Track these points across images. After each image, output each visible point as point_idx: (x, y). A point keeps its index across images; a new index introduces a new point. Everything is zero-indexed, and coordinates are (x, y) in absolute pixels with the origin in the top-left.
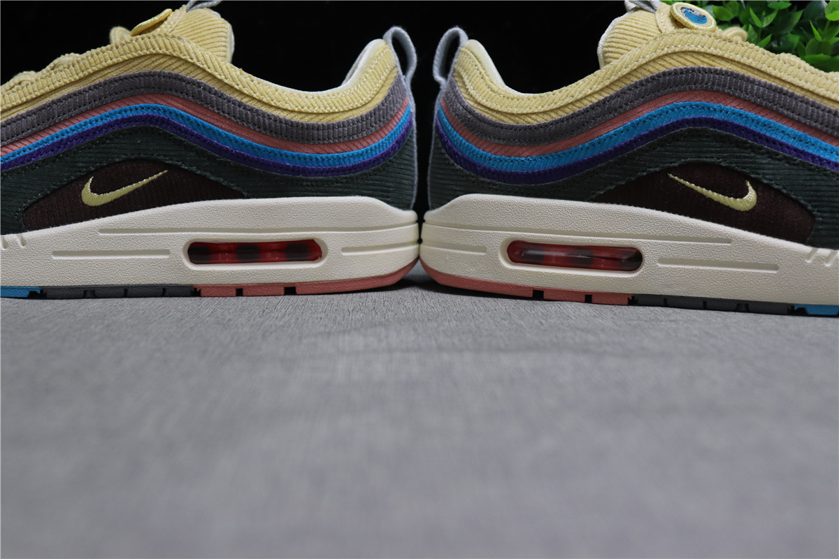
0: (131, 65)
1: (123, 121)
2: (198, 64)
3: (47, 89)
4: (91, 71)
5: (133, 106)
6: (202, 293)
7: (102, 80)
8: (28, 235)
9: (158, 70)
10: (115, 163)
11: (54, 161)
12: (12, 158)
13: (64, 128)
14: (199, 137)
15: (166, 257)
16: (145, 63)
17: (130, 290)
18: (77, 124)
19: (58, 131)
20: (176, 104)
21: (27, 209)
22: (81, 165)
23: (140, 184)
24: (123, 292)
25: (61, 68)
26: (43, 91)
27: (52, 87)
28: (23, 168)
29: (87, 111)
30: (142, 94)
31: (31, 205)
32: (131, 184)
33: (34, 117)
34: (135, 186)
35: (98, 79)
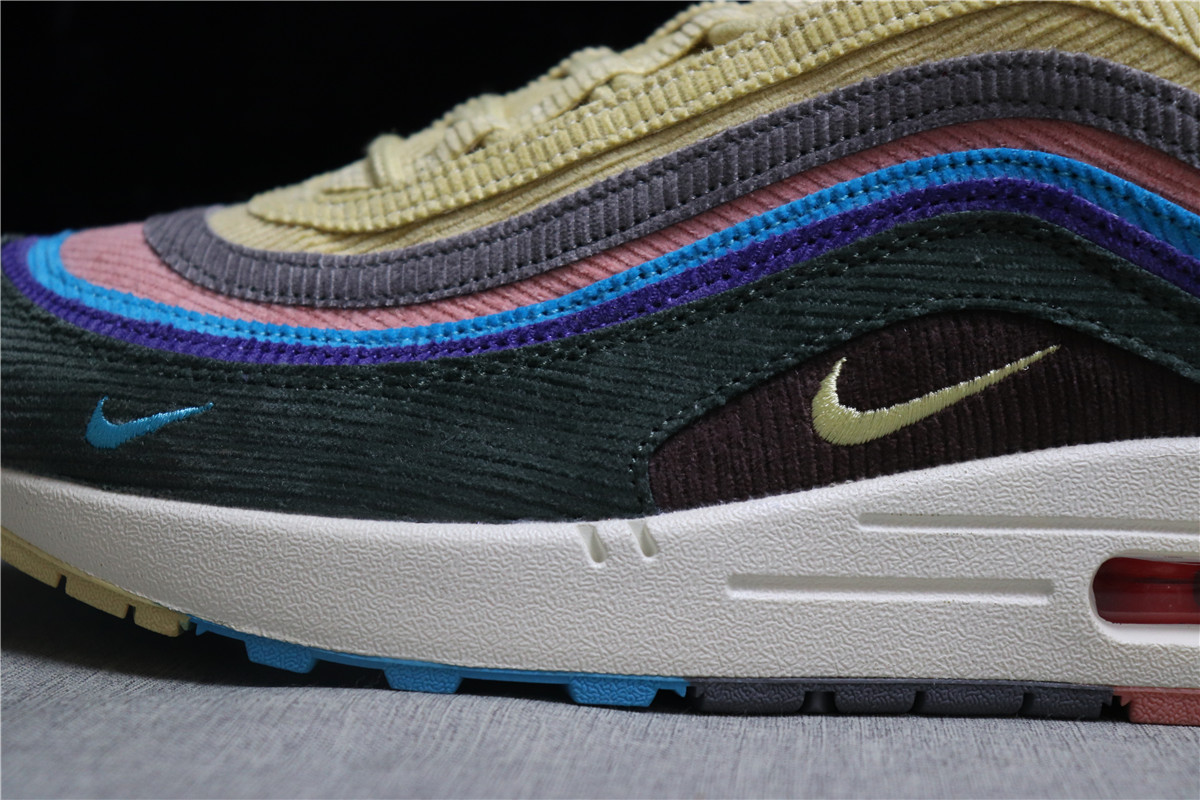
0: (958, 35)
1: (933, 196)
2: (1167, 32)
3: (711, 99)
4: (839, 48)
5: (961, 154)
6: (1138, 711)
7: (870, 76)
8: (665, 524)
9: (1043, 50)
10: (910, 320)
11: (731, 310)
12: (609, 297)
13: (757, 214)
14: (1156, 251)
15: (1041, 601)
16: (1006, 28)
17: (932, 697)
18: (796, 201)
19: (741, 222)
20: (1090, 150)
21: (660, 446)
22: (812, 321)
23: (980, 382)
24: (911, 700)
25: (748, 39)
26: (697, 105)
27: (726, 93)
28: (646, 326)
29: (824, 166)
30: (990, 120)
31: (673, 436)
32: (953, 382)
33: (674, 177)
34: (964, 388)
35: (861, 75)
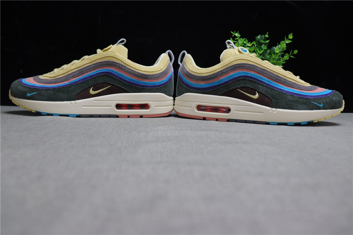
0: (103, 59)
1: (100, 73)
2: (120, 59)
3: (82, 65)
4: (93, 60)
5: (103, 69)
6: (119, 117)
7: (95, 63)
8: (77, 101)
9: (110, 60)
10: (98, 83)
11: (83, 83)
12: (73, 82)
13: (86, 75)
14: (119, 77)
15: (110, 107)
16: (107, 58)
17: (101, 116)
18: (89, 74)
19: (84, 75)
20: (114, 69)
21: (76, 95)
22: (90, 84)
23: (104, 89)
24: (99, 116)
25: (85, 59)
26: (81, 65)
27: (83, 64)
28: (75, 85)
29: (91, 70)
30: (105, 66)
31: (77, 94)
32: (102, 89)
33: (78, 72)
34: (103, 89)
35: (94, 62)
